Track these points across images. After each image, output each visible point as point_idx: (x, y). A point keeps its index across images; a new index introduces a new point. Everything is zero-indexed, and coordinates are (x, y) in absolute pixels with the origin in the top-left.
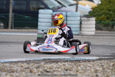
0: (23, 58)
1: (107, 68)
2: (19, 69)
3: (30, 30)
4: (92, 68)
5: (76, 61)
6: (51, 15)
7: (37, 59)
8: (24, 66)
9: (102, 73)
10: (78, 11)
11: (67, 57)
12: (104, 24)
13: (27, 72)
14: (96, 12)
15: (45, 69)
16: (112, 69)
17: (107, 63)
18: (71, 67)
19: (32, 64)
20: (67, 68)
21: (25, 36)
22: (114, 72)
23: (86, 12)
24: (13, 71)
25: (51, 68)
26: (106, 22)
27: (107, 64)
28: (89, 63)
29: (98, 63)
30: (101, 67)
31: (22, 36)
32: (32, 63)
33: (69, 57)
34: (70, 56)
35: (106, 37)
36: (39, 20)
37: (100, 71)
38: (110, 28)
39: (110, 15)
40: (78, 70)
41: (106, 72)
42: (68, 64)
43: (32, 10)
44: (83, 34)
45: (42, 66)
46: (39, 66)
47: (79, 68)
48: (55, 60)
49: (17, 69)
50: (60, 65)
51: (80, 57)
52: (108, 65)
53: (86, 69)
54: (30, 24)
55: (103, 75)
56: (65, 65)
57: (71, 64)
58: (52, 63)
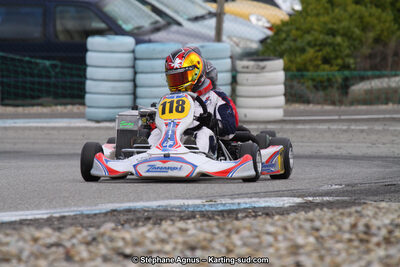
0: (38, 209)
1: (332, 237)
2: (28, 248)
3: (60, 108)
4: (280, 238)
5: (221, 213)
6: (131, 55)
7: (87, 210)
8: (44, 238)
9: (315, 255)
10: (224, 38)
11: (190, 202)
12: (313, 80)
13: (55, 260)
14: (285, 39)
15: (119, 248)
16: (350, 240)
17: (332, 221)
18: (208, 236)
19: (71, 230)
20: (192, 241)
21: (42, 128)
22: (355, 251)
23: (252, 41)
24: (7, 257)
25: (137, 244)
26: (321, 73)
27: (330, 224)
28: (269, 220)
29: (299, 219)
30: (311, 234)
31: (30, 129)
32: (72, 225)
33: (198, 202)
34: (200, 198)
35: (324, 127)
36: (90, 72)
37: (308, 248)
38: (335, 93)
39: (334, 49)
40: (231, 248)
41: (329, 250)
42: (196, 228)
43: (62, 38)
44: (242, 117)
45: (106, 238)
46: (95, 236)
47: (236, 239)
48: (150, 214)
49: (21, 251)
50: (170, 229)
51: (237, 201)
52: (334, 228)
53: (260, 243)
54: (56, 86)
55: (318, 263)
56: (187, 230)
57: (208, 226)
58: (140, 224)
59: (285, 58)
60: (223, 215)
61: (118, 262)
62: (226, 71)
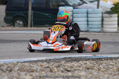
0: (43, 57)
2: (39, 68)
4: (114, 66)
6: (72, 12)
7: (57, 57)
8: (44, 65)
10: (100, 7)
11: (88, 56)
13: (47, 72)
14: (118, 8)
15: (66, 68)
18: (93, 65)
19: (52, 63)
20: (88, 67)
23: (108, 9)
24: (33, 71)
25: (72, 67)
28: (111, 61)
32: (53, 62)
34: (91, 54)
40: (100, 69)
42: (89, 63)
43: (51, 7)
44: (105, 31)
45: (62, 65)
46: (59, 65)
47: (101, 66)
48: (76, 59)
49: (37, 69)
50: (82, 63)
51: (102, 55)
53: (109, 67)
54: (49, 21)
56: (87, 63)
57: (93, 62)
58: (73, 62)
59: (118, 13)
60: (98, 60)
61: (66, 73)
62: (100, 17)
